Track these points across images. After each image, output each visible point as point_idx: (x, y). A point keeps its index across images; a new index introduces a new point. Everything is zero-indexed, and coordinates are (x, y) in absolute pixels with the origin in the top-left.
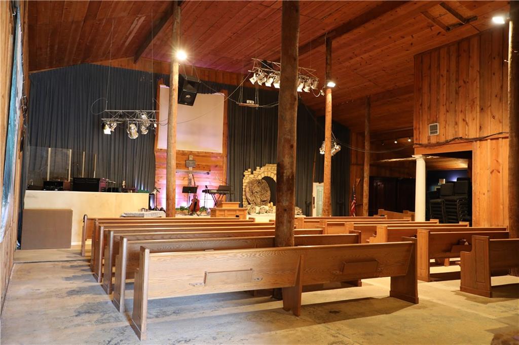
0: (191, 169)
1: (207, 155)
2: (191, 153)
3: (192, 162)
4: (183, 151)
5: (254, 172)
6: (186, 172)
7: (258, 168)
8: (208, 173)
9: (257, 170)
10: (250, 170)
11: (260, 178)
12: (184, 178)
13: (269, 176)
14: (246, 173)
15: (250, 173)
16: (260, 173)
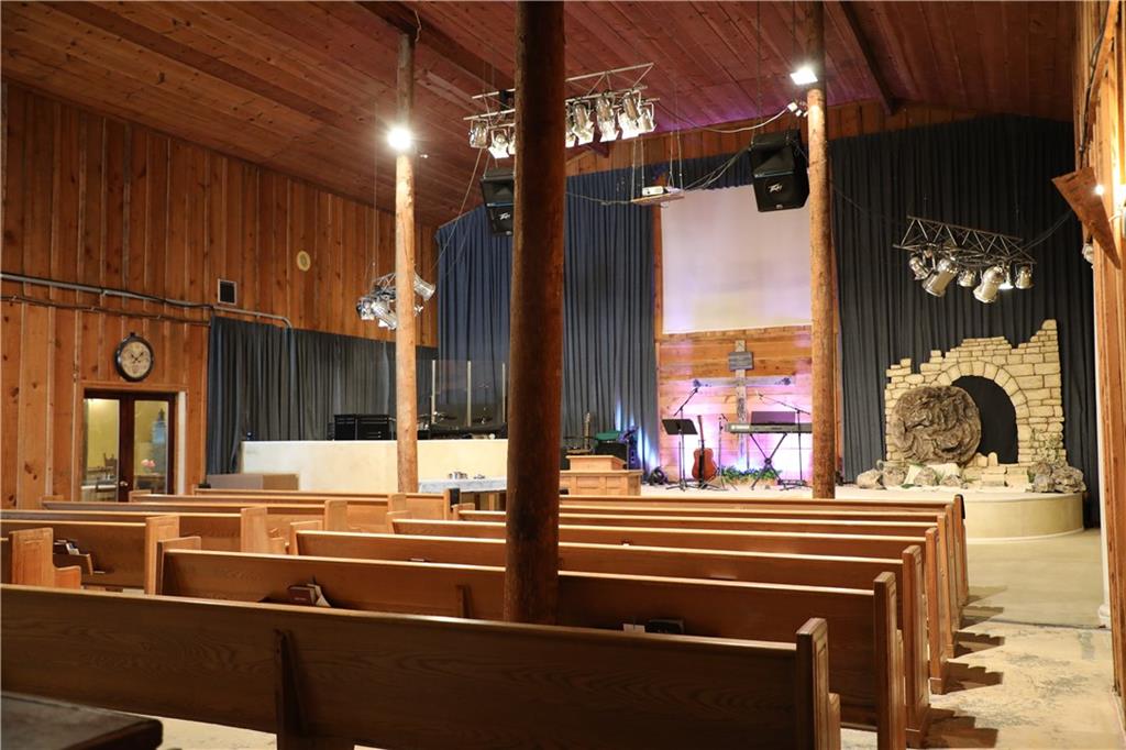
0: (741, 373)
1: (783, 336)
2: (743, 334)
3: (742, 357)
4: (724, 333)
5: (923, 366)
6: (729, 383)
7: (936, 353)
8: (787, 382)
9: (932, 360)
10: (906, 362)
11: (945, 381)
12: (728, 397)
13: (976, 374)
14: (894, 372)
15: (908, 371)
16: (944, 368)
